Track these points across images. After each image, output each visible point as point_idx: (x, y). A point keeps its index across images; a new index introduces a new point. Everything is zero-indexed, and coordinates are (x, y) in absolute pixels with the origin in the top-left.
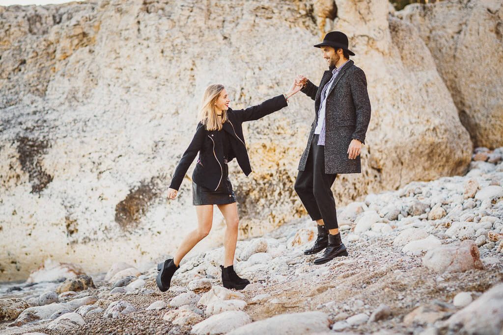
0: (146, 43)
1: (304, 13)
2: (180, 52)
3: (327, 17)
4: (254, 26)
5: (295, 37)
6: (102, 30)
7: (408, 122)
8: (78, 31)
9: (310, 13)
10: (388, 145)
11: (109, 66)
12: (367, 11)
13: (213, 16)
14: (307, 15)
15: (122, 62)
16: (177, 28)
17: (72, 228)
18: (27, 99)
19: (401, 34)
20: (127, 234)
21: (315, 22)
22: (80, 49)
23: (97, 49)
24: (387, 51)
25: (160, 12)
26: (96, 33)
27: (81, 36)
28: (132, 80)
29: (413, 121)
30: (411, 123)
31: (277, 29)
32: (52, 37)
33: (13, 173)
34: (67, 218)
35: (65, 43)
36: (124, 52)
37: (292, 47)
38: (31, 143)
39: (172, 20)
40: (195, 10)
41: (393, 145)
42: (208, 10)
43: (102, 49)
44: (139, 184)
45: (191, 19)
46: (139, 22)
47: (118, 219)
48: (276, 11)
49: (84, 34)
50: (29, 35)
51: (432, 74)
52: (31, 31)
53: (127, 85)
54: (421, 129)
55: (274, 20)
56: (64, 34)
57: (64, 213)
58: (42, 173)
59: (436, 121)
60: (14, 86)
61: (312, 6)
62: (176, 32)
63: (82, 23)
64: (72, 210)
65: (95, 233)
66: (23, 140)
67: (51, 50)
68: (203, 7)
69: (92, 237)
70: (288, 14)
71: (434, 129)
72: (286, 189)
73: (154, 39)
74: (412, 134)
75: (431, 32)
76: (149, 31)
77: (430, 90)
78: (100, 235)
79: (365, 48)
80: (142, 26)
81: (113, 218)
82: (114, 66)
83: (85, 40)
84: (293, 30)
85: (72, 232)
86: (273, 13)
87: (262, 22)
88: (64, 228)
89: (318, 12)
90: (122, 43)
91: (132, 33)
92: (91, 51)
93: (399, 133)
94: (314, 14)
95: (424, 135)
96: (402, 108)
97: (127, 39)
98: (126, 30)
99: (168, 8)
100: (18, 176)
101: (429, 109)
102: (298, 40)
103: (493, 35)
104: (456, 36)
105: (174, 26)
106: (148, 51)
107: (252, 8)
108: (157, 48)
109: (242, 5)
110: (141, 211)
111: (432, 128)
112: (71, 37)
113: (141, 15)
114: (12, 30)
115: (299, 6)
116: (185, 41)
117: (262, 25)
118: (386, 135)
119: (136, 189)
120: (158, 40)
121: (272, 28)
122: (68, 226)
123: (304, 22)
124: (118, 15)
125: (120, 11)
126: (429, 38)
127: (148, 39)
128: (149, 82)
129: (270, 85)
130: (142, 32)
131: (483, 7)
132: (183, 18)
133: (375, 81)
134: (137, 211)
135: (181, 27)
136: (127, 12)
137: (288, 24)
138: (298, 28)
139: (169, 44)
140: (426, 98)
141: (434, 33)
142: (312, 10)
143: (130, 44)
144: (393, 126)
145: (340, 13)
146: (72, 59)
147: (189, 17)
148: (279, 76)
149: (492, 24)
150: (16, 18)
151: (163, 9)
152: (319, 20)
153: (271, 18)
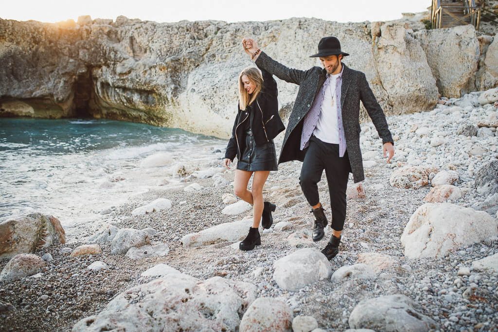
0: (298, 42)
1: (367, 33)
2: (311, 47)
3: (376, 36)
4: (344, 38)
5: (361, 44)
6: (281, 35)
7: (407, 86)
8: (272, 35)
9: (369, 34)
10: (397, 95)
11: (282, 51)
12: (394, 35)
13: (327, 32)
14: (368, 34)
15: (288, 50)
16: (311, 37)
18: (247, 64)
19: (411, 44)
21: (371, 37)
22: (272, 43)
23: (278, 43)
24: (402, 53)
25: (305, 29)
26: (279, 36)
27: (273, 37)
28: (291, 58)
29: (410, 85)
30: (409, 86)
31: (354, 40)
32: (261, 37)
33: (235, 95)
35: (266, 40)
36: (289, 45)
37: (359, 48)
39: (309, 33)
40: (320, 29)
41: (399, 95)
42: (326, 29)
43: (280, 43)
44: (286, 105)
45: (318, 33)
46: (296, 33)
48: (354, 31)
49: (274, 37)
50: (253, 35)
51: (423, 63)
52: (254, 33)
53: (288, 60)
54: (413, 89)
55: (354, 36)
56: (265, 36)
59: (421, 86)
60: (243, 57)
61: (370, 30)
62: (310, 39)
63: (274, 31)
67: (260, 42)
68: (323, 28)
70: (360, 33)
71: (419, 89)
73: (300, 41)
74: (409, 91)
75: (429, 43)
76: (299, 38)
77: (421, 71)
79: (392, 51)
80: (297, 35)
82: (284, 51)
83: (274, 39)
84: (361, 41)
86: (353, 32)
87: (348, 36)
89: (372, 34)
90: (288, 42)
91: (292, 38)
92: (276, 44)
93: (403, 90)
94: (371, 34)
95: (414, 92)
96: (405, 79)
97: (290, 40)
98: (290, 36)
99: (308, 27)
101: (419, 80)
102: (362, 45)
103: (458, 46)
104: (440, 45)
105: (309, 36)
106: (298, 46)
107: (344, 30)
108: (301, 45)
109: (340, 28)
111: (418, 89)
112: (268, 37)
113: (297, 30)
114: (246, 32)
115: (365, 30)
116: (313, 43)
117: (348, 38)
118: (396, 91)
120: (302, 41)
121: (352, 39)
123: (366, 38)
124: (288, 29)
125: (288, 27)
126: (428, 45)
127: (298, 41)
128: (298, 59)
130: (297, 38)
131: (454, 33)
132: (314, 32)
133: (395, 66)
134: (284, 116)
135: (312, 36)
136: (291, 28)
137: (359, 38)
138: (363, 40)
139: (306, 44)
140: (418, 75)
141: (430, 43)
142: (370, 32)
143: (292, 42)
144: (400, 87)
145: (382, 34)
146: (267, 47)
147: (316, 32)
148: (351, 62)
149: (457, 41)
150: (248, 27)
151: (307, 28)
152: (373, 37)
153: (352, 35)
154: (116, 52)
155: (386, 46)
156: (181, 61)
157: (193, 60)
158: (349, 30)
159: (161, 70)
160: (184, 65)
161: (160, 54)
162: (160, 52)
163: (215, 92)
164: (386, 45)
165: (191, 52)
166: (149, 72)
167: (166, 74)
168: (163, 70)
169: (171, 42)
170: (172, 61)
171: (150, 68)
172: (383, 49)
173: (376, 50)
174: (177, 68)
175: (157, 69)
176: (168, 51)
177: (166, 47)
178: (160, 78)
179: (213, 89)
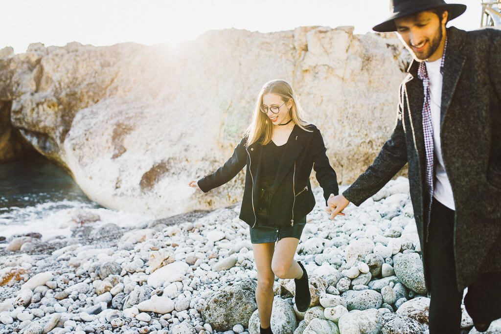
12: (328, 46)
14: (293, 48)
17: (118, 185)
20: (143, 194)
24: (347, 78)
30: (350, 136)
34: (118, 179)
38: (124, 127)
47: (141, 184)
48: (274, 45)
57: (117, 175)
58: (122, 147)
64: (122, 173)
65: (127, 191)
66: (119, 125)
69: (125, 193)
70: (282, 47)
72: (240, 178)
78: (129, 193)
81: (139, 182)
85: (117, 188)
86: (272, 46)
87: (263, 53)
88: (114, 185)
89: (296, 47)
100: (109, 148)
110: (157, 180)
117: (263, 56)
119: (157, 165)
122: (117, 183)
123: (292, 54)
129: (249, 100)
145: (309, 47)
152: (298, 53)
153: (271, 50)
154: (18, 85)
155: (315, 67)
156: (78, 96)
157: (91, 93)
158: (267, 43)
159: (50, 107)
160: (81, 101)
161: (58, 86)
162: (60, 84)
163: (87, 140)
164: (314, 65)
165: (92, 84)
166: (36, 110)
167: (56, 113)
168: (52, 107)
169: (76, 70)
170: (67, 95)
171: (38, 105)
172: (311, 72)
173: (298, 73)
174: (72, 105)
175: (45, 106)
176: (71, 83)
177: (68, 78)
178: (49, 118)
179: (86, 134)
